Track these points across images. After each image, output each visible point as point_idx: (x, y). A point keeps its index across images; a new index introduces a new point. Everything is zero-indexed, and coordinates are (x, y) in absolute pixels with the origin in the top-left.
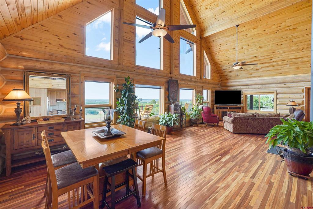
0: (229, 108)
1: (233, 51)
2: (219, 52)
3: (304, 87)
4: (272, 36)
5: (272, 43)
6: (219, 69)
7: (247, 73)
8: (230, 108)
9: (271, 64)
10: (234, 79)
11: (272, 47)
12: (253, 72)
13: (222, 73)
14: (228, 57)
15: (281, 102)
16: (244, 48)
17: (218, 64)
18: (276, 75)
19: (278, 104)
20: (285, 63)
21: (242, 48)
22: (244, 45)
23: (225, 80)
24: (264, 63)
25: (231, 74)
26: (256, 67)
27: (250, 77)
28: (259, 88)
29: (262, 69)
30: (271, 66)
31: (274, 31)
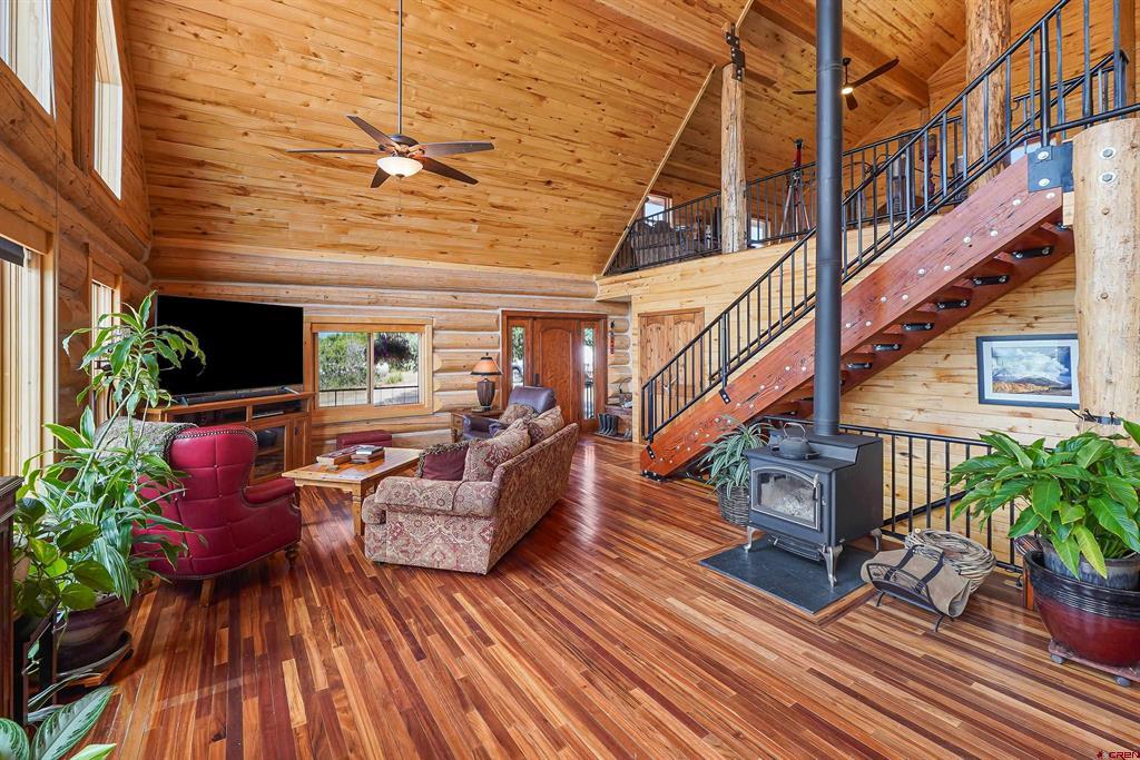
0: (249, 410)
1: (304, 67)
2: (210, 22)
3: (499, 311)
4: (482, 84)
5: (469, 115)
6: (162, 147)
7: (328, 222)
8: (258, 409)
9: (432, 206)
10: (250, 241)
11: (464, 132)
12: (357, 225)
13: (175, 181)
14: (260, 88)
15: (447, 364)
16: (366, 79)
17: (168, 107)
18: (429, 256)
19: (437, 372)
20: (472, 216)
21: (358, 78)
22: (369, 63)
23: (187, 234)
24: (412, 193)
25: (238, 203)
26: (378, 204)
27: (335, 246)
28: (369, 303)
29: (395, 220)
30: (429, 213)
31: (495, 71)
